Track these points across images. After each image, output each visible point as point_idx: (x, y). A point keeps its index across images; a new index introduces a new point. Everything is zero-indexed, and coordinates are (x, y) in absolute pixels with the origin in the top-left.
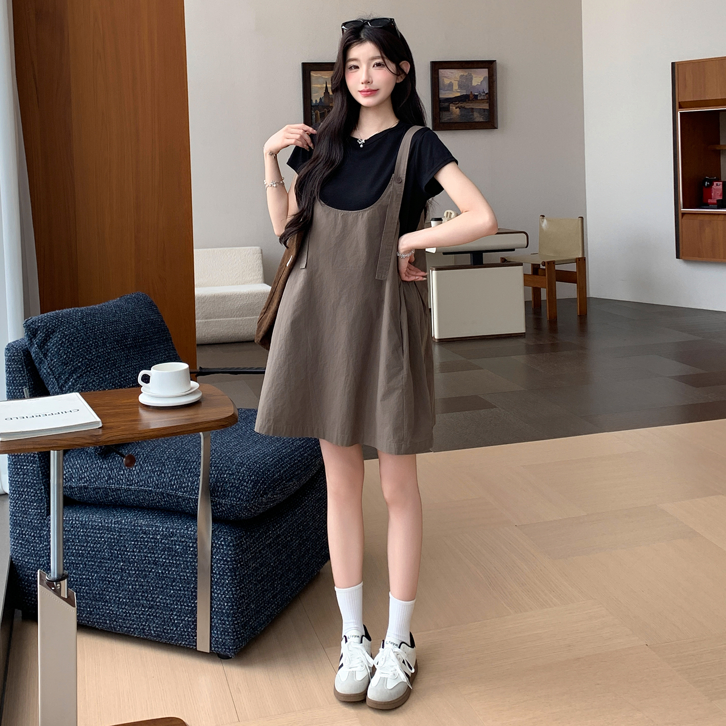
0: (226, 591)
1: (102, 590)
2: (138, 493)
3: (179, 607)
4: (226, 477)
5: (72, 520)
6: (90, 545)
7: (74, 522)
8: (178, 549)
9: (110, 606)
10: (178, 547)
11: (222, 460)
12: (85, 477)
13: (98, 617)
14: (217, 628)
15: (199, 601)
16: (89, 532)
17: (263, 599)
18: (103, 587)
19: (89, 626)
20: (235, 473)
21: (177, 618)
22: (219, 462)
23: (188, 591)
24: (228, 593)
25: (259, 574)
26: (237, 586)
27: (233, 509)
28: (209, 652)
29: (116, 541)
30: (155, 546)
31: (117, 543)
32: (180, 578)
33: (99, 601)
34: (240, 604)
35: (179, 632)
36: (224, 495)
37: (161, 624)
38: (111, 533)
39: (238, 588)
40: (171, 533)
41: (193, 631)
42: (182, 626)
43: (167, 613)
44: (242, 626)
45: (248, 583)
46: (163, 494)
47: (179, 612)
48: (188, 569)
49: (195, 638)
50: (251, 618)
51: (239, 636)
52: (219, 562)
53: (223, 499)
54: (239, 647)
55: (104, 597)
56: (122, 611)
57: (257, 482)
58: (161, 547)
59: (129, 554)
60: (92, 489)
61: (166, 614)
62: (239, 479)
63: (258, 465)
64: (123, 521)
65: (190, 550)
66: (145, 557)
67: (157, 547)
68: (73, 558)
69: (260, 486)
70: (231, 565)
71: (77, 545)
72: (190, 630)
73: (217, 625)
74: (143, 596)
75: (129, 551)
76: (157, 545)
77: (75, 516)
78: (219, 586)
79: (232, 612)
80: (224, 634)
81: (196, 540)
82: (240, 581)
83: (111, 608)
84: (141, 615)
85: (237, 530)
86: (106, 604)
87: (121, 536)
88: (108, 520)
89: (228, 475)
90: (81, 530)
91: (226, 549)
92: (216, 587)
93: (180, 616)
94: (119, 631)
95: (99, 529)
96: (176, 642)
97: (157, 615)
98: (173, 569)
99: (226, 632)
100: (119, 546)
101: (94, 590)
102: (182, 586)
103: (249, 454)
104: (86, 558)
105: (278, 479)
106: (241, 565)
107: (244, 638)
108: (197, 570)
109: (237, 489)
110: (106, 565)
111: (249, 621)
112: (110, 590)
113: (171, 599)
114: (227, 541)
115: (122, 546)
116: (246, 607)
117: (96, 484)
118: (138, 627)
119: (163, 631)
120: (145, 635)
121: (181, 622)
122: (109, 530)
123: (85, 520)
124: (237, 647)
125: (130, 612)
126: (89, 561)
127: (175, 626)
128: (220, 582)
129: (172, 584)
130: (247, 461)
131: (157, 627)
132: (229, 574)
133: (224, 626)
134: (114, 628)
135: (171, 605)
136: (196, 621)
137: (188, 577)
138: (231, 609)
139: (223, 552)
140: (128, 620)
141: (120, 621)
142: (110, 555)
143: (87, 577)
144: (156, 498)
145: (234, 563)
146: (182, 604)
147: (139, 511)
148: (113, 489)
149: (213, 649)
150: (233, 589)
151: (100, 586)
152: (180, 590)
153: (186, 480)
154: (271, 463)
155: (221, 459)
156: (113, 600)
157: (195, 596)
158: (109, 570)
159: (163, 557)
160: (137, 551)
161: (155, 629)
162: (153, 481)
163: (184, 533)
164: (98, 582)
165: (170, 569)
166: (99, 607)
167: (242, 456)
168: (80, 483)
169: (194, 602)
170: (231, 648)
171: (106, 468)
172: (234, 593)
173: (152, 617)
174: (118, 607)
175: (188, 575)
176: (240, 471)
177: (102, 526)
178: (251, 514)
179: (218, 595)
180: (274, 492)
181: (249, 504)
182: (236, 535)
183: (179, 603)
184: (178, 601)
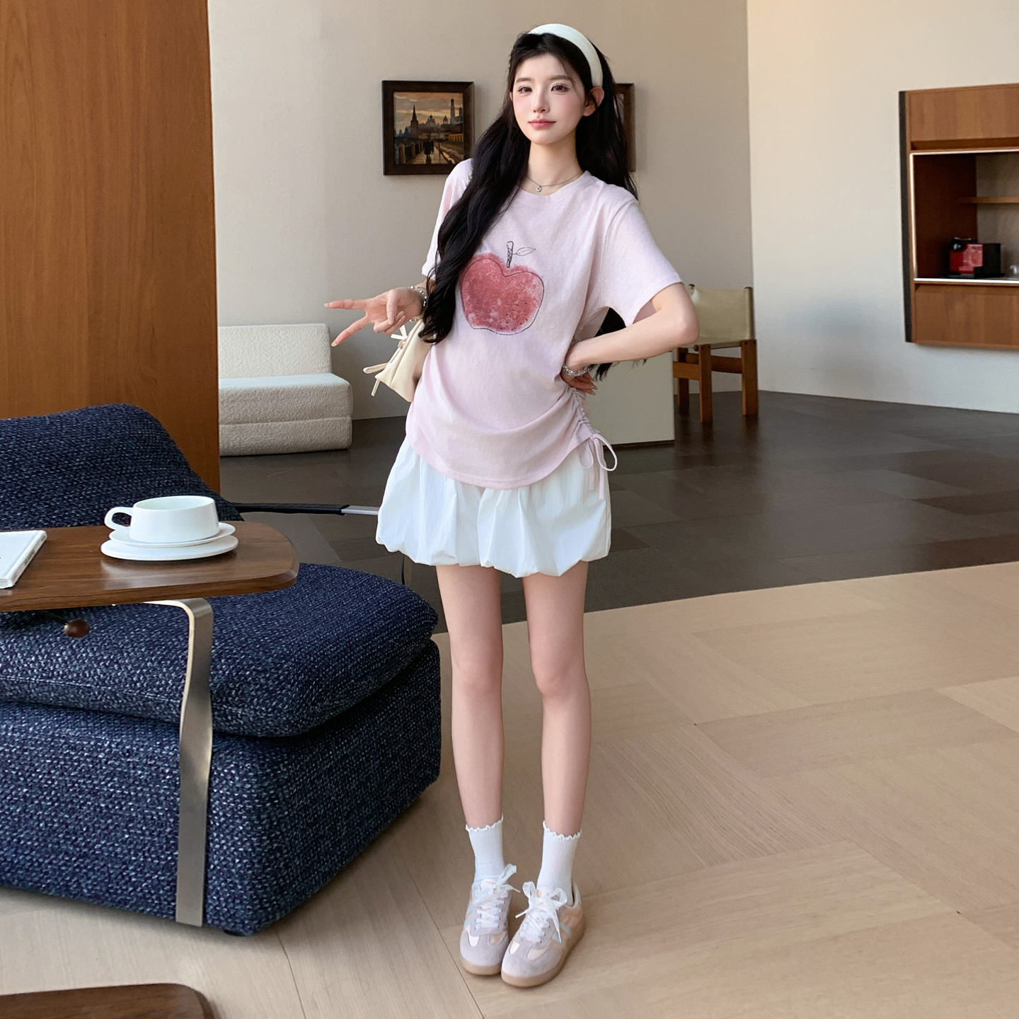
0: (238, 841)
3: (142, 859)
23: (158, 836)
24: (243, 844)
26: (263, 835)
28: (200, 924)
32: (145, 818)
39: (264, 838)
41: (168, 894)
49: (173, 904)
57: (308, 683)
63: (312, 659)
65: (164, 778)
69: (312, 690)
72: (161, 892)
73: (219, 888)
74: (66, 840)
76: (97, 767)
78: (224, 834)
80: (233, 902)
84: (63, 866)
85: (270, 753)
91: (239, 780)
92: (218, 836)
99: (235, 899)
102: (147, 829)
113: (124, 846)
114: (242, 768)
119: (108, 890)
127: (132, 886)
128: (227, 827)
129: (127, 825)
132: (245, 817)
135: (125, 855)
137: (159, 816)
138: (249, 869)
139: (234, 784)
140: (36, 872)
145: (257, 801)
146: (147, 854)
150: (254, 839)
152: (144, 835)
153: (163, 675)
157: (174, 844)
172: (255, 844)
176: (282, 666)
178: (298, 731)
179: (222, 846)
180: (334, 697)
181: (294, 717)
182: (264, 759)
183: (140, 854)
184: (140, 851)
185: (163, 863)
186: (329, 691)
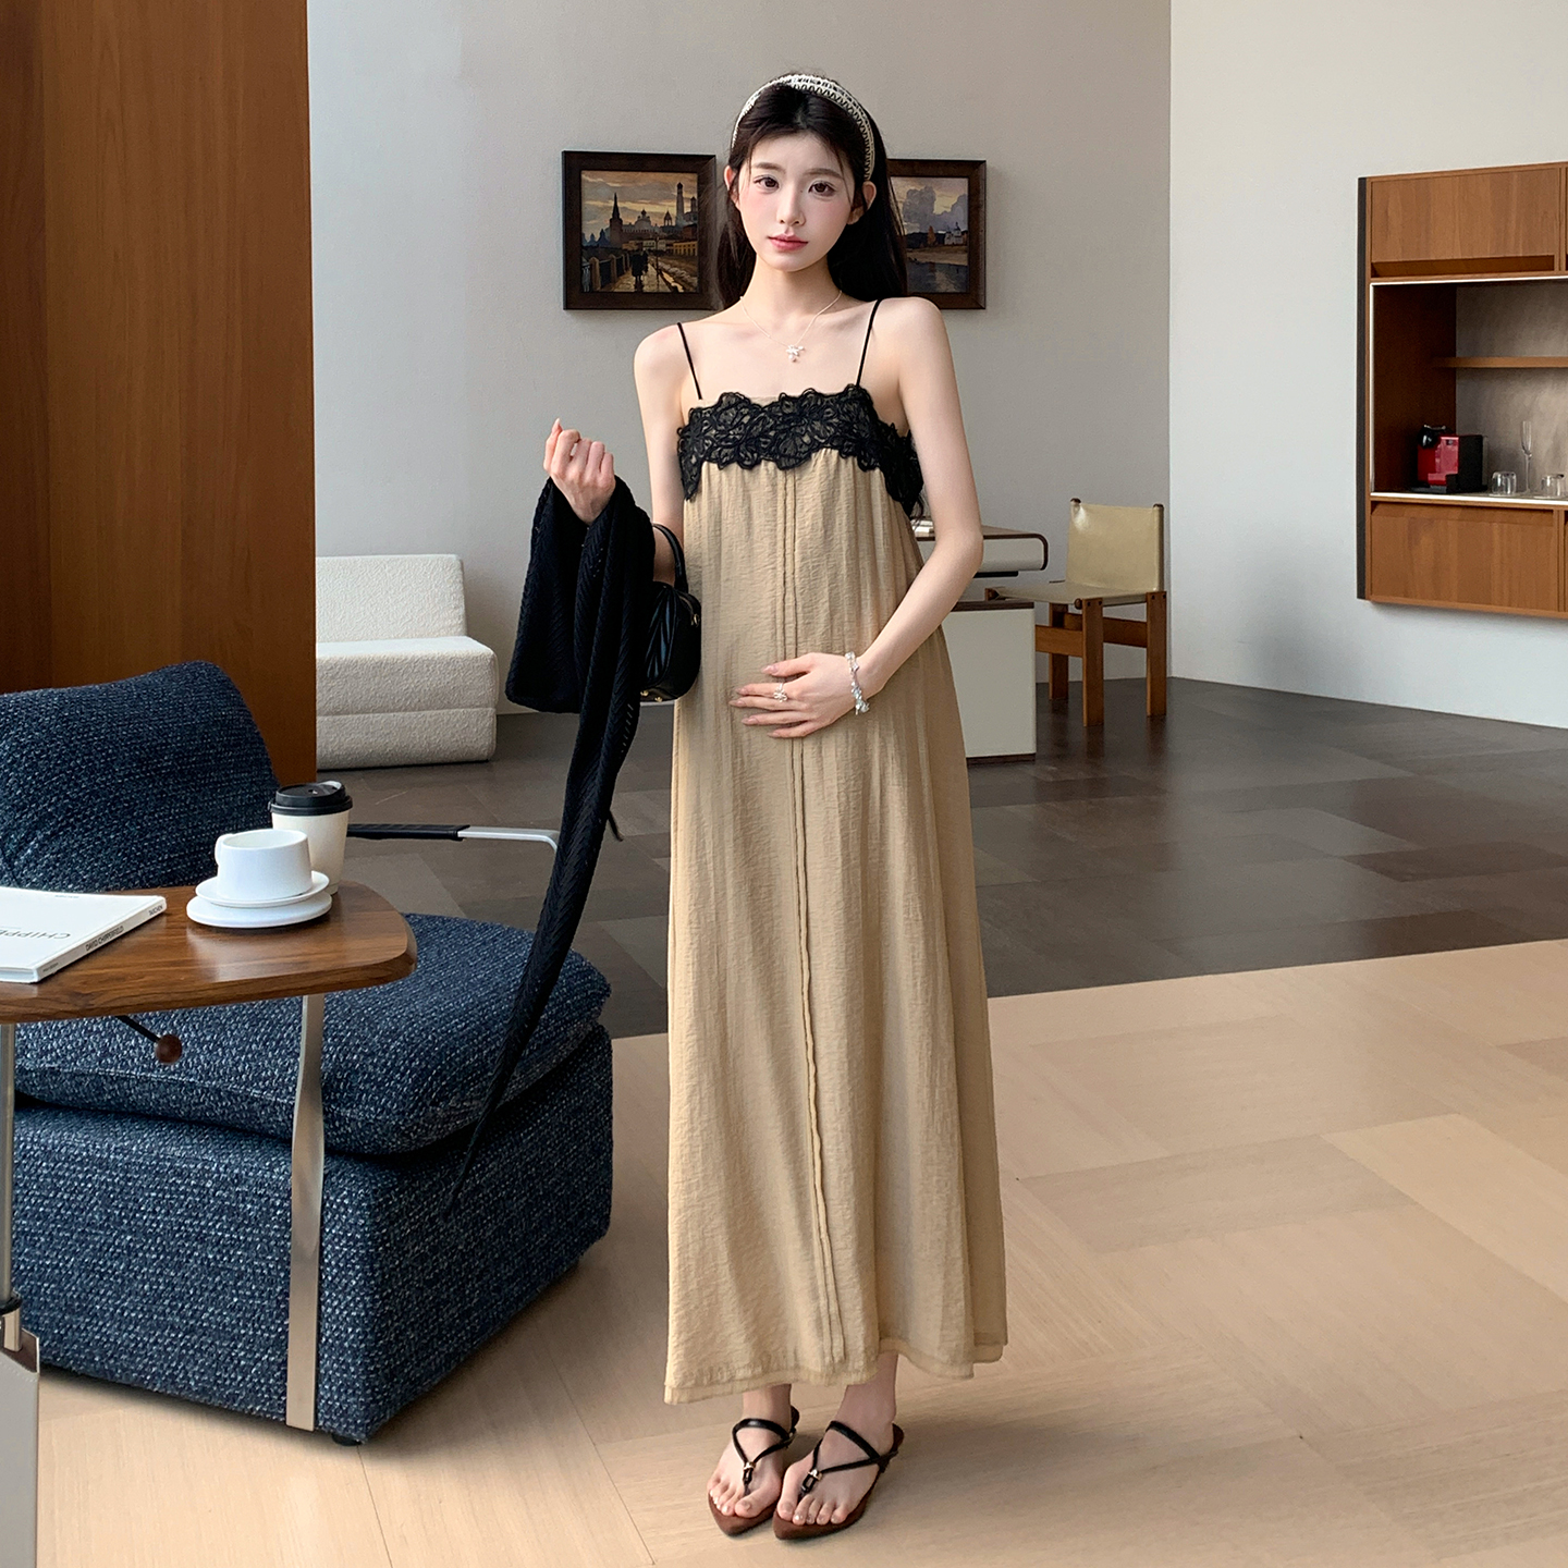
0: (350, 1301)
1: (84, 1290)
2: (166, 1087)
3: (251, 1333)
4: (357, 1061)
5: (25, 1141)
6: (62, 1196)
7: (28, 1147)
8: (250, 1210)
9: (101, 1327)
10: (249, 1206)
11: (351, 1022)
12: (53, 1050)
13: (76, 1347)
14: (330, 1379)
15: (292, 1322)
16: (60, 1168)
17: (437, 1320)
18: (87, 1284)
19: (55, 1367)
20: (378, 1051)
21: (245, 1355)
22: (344, 1026)
23: (269, 1299)
24: (356, 1306)
25: (428, 1267)
26: (376, 1293)
27: (370, 1131)
28: (311, 1428)
29: (118, 1190)
30: (200, 1202)
31: (120, 1193)
32: (254, 1273)
33: (79, 1314)
34: (381, 1331)
35: (249, 1386)
36: (351, 1099)
37: (210, 1366)
38: (108, 1172)
39: (377, 1297)
40: (237, 1177)
41: (279, 1383)
42: (256, 1372)
43: (225, 1344)
44: (386, 1376)
45: (403, 1286)
46: (218, 1091)
47: (249, 1342)
48: (271, 1252)
49: (283, 1398)
50: (406, 1361)
51: (378, 1397)
52: (336, 1240)
53: (347, 1108)
54: (377, 1421)
55: (90, 1306)
56: (127, 1337)
57: (424, 1073)
58: (213, 1204)
59: (145, 1217)
60: (68, 1076)
61: (221, 1347)
62: (385, 1065)
63: (430, 1038)
64: (134, 1149)
65: (275, 1214)
66: (180, 1225)
67: (204, 1205)
68: (24, 1222)
69: (431, 1083)
70: (362, 1247)
71: (33, 1195)
72: (271, 1381)
73: (331, 1372)
74: (173, 1308)
75: (144, 1212)
76: (206, 1200)
77: (31, 1133)
78: (336, 1293)
79: (363, 1345)
80: (346, 1392)
81: (289, 1192)
82: (382, 1282)
83: (104, 1330)
84: (168, 1346)
85: (380, 1176)
86: (95, 1321)
87: (129, 1180)
88: (101, 1145)
89: (362, 1057)
90: (44, 1164)
91: (352, 1214)
92: (330, 1294)
93: (250, 1351)
94: (121, 1378)
95: (81, 1163)
96: (243, 1406)
97: (203, 1348)
98: (239, 1253)
99: (349, 1387)
100: (123, 1200)
101: (70, 1289)
102: (257, 1289)
103: (412, 1012)
104: (53, 1222)
105: (474, 1068)
106: (386, 1249)
107: (389, 1402)
108: (289, 1255)
109: (378, 1087)
110: (96, 1239)
111: (403, 1365)
112: (102, 1292)
113: (233, 1314)
114: (356, 1197)
115: (129, 1200)
116: (396, 1338)
117: (75, 1064)
118: (161, 1372)
119: (215, 1381)
120: (177, 1389)
121: (252, 1363)
122: (103, 1164)
123: (53, 1143)
124: (372, 1420)
125: (145, 1339)
126: (59, 1230)
127: (241, 1372)
128: (340, 1282)
129: (236, 1283)
130: (406, 1029)
131: (203, 1374)
132: (358, 1267)
133: (345, 1375)
134: (111, 1372)
135: (233, 1327)
136: (285, 1363)
137: (270, 1270)
138: (362, 1342)
139: (347, 1220)
140: (141, 1356)
141: (123, 1357)
142: (104, 1218)
143: (55, 1263)
144: (204, 1101)
145: (370, 1243)
146: (256, 1325)
147: (169, 1129)
148: (112, 1077)
149: (321, 1423)
150: (367, 1299)
151: (82, 1282)
152: (252, 1297)
153: (270, 1063)
154: (461, 1034)
155: (349, 1021)
156: (108, 1314)
157: (284, 1309)
158: (100, 1249)
159: (217, 1227)
160: (163, 1211)
161: (197, 1378)
162: (199, 1063)
163: (263, 1177)
164: (77, 1274)
165: (231, 1253)
166: (79, 1327)
167: (395, 1017)
168: (42, 1062)
169: (282, 1322)
170: (359, 1421)
171: (98, 1031)
172: (368, 1306)
173: (191, 1352)
174: (119, 1329)
175: (271, 1266)
176: (388, 1048)
177: (88, 1156)
178: (410, 1144)
179: (334, 1311)
180: (463, 1095)
181: (406, 1120)
182: (376, 1184)
183: (249, 1325)
184: (249, 1320)
185: (273, 1336)
186: (456, 1086)
